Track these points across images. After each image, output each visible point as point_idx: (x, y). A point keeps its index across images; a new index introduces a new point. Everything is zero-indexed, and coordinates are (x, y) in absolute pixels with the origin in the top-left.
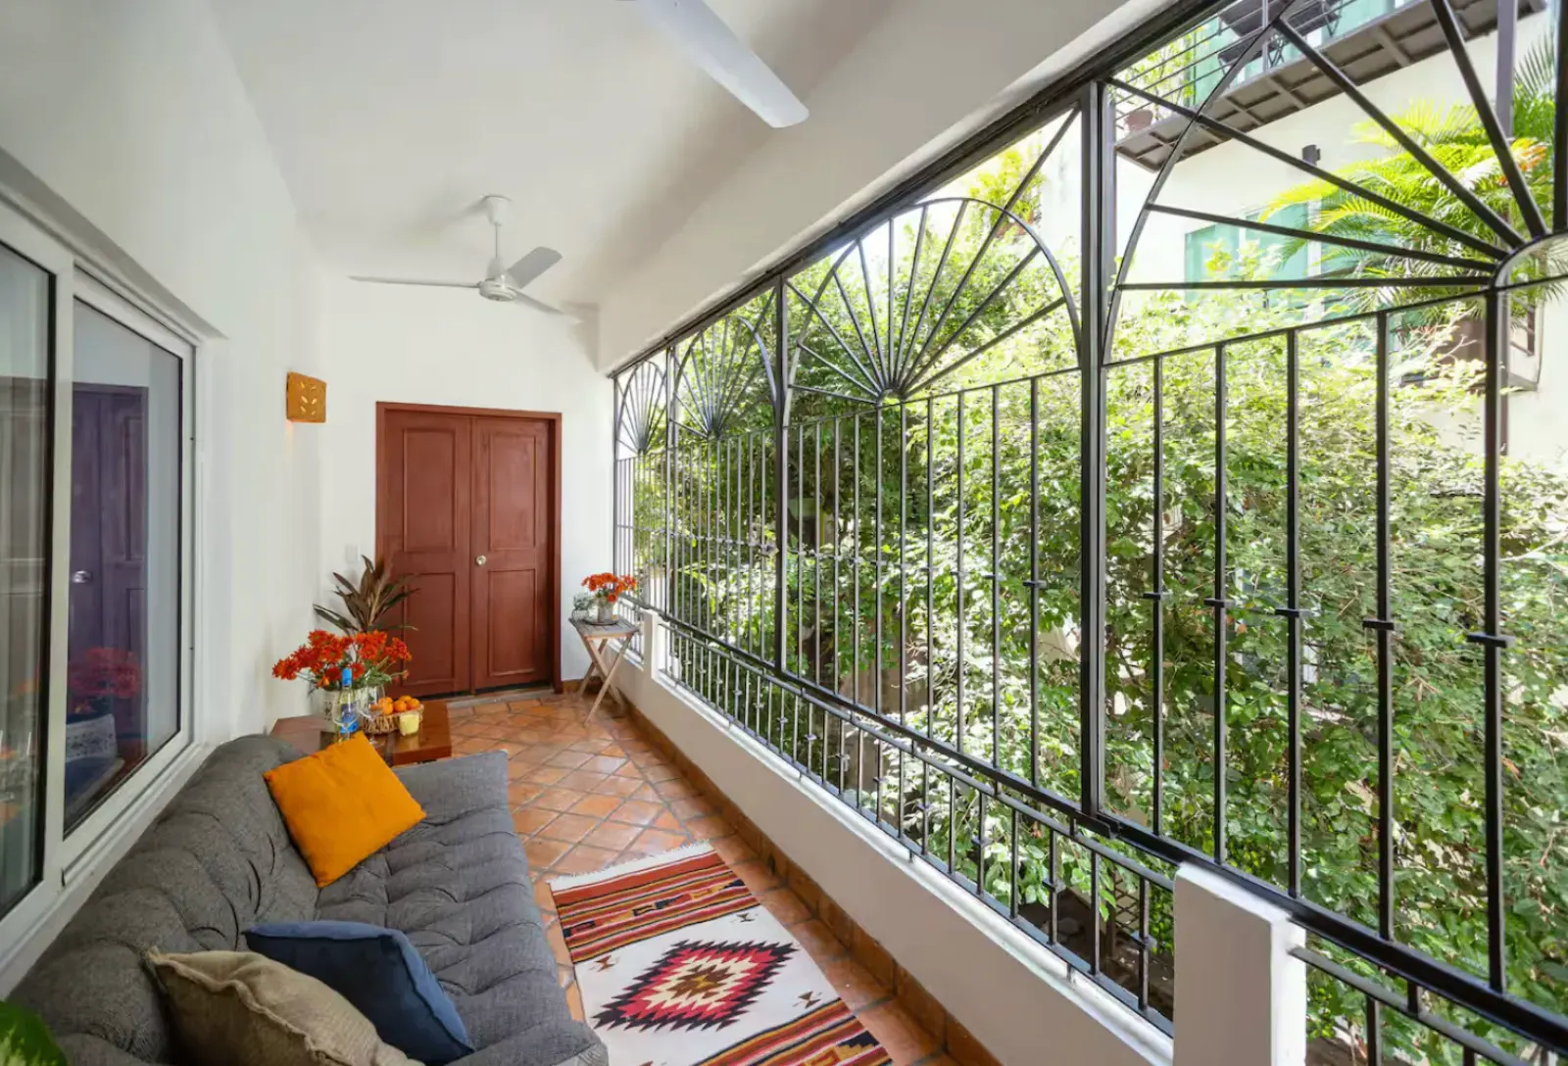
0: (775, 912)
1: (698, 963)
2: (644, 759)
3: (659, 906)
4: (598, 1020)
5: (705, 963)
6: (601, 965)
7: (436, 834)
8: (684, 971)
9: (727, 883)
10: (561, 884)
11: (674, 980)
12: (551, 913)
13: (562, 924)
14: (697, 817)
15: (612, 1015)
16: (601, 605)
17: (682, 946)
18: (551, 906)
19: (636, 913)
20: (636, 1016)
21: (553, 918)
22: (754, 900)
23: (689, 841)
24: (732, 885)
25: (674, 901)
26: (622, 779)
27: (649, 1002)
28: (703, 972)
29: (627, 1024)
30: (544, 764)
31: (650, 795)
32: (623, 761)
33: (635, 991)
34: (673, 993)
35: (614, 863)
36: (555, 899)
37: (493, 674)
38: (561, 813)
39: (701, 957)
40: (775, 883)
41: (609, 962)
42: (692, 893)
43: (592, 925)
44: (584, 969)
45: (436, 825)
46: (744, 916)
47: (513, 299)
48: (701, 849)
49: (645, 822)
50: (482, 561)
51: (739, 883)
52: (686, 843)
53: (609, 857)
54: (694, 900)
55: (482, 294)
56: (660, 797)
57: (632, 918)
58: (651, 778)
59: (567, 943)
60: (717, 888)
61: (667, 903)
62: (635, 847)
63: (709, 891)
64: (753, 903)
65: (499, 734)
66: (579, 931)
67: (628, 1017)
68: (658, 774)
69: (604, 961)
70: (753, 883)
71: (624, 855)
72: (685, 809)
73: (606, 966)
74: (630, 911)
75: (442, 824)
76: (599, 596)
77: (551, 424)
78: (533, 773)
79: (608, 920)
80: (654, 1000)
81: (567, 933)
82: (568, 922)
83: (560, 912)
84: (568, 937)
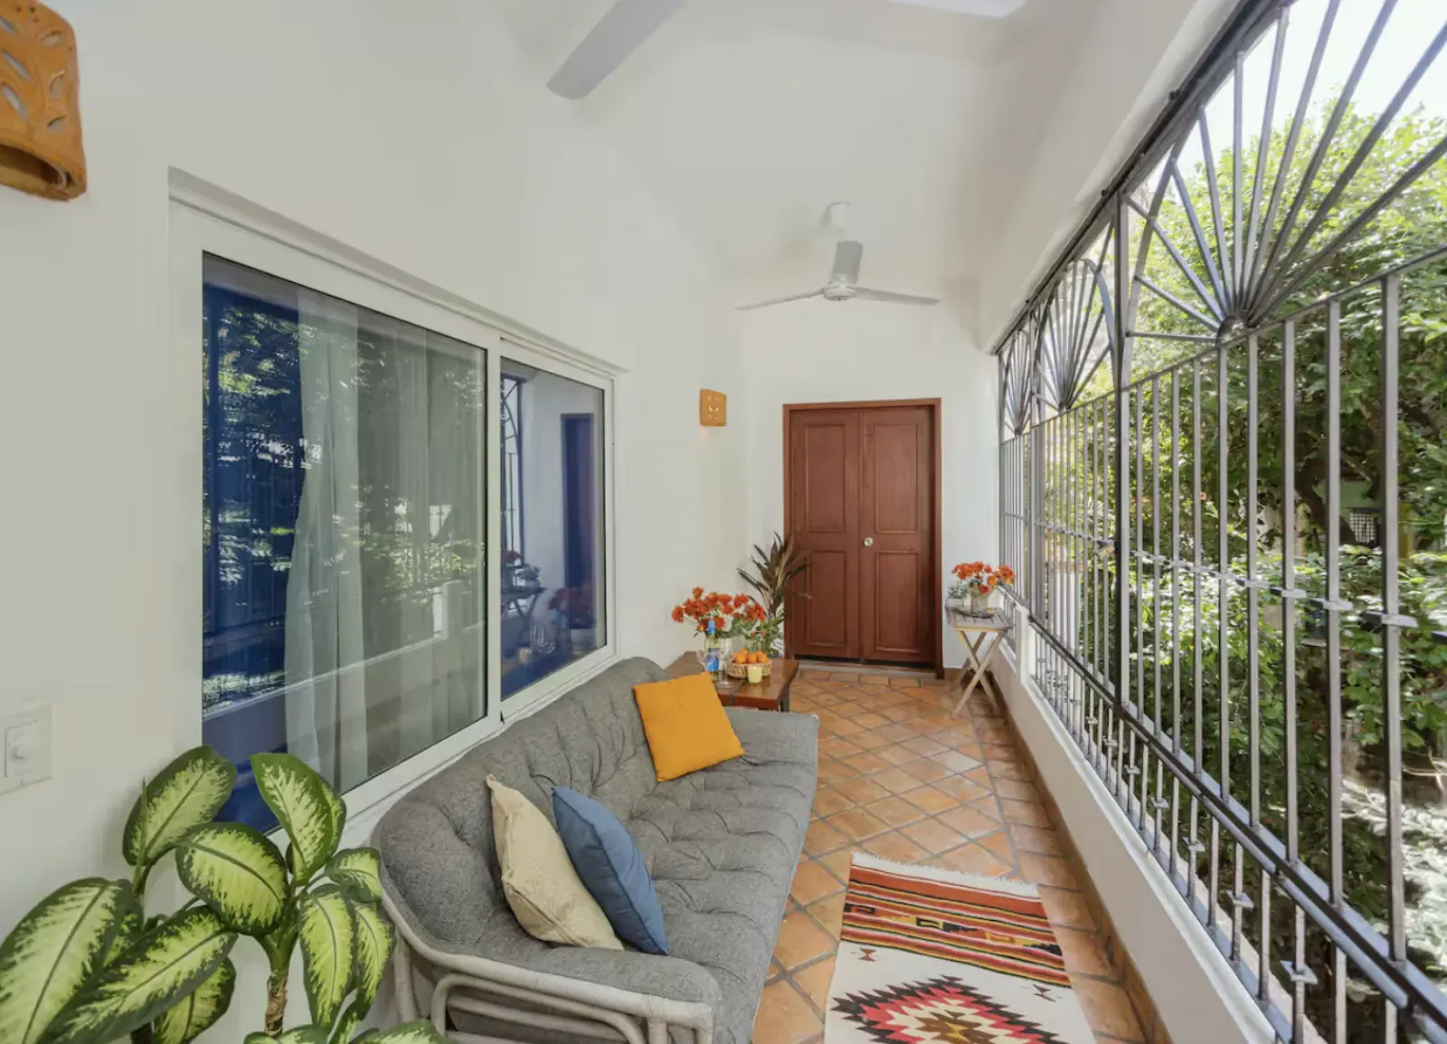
0: (1089, 1003)
1: (962, 1010)
2: (1000, 767)
3: (947, 927)
4: (837, 1004)
5: (969, 1015)
6: (864, 954)
7: (746, 771)
8: (942, 1008)
9: (1039, 942)
10: (863, 861)
11: (926, 1011)
12: (844, 885)
13: (847, 898)
14: (1033, 853)
15: (852, 1007)
16: (974, 595)
17: (952, 981)
18: (846, 877)
19: (919, 921)
20: (876, 1023)
21: (843, 888)
22: (1065, 978)
23: (1016, 874)
24: (1042, 947)
25: (966, 930)
26: (967, 782)
27: (891, 1018)
28: (962, 1023)
29: (861, 1025)
30: (897, 743)
31: (992, 808)
32: (979, 763)
33: (885, 998)
34: (921, 1024)
35: (920, 863)
36: (853, 872)
37: (878, 648)
38: (893, 794)
39: (967, 1005)
40: (1107, 972)
41: (871, 956)
42: (988, 932)
43: (873, 912)
44: (848, 951)
45: (751, 764)
46: (1043, 990)
47: (853, 296)
48: (1025, 890)
49: (973, 835)
50: (869, 542)
51: (1056, 950)
52: (1009, 876)
53: (918, 855)
54: (988, 941)
55: (826, 297)
56: (1003, 816)
57: (914, 926)
58: (1000, 792)
59: (845, 917)
60: (1022, 942)
61: (956, 929)
62: (949, 856)
63: (1012, 941)
64: (1063, 982)
65: (870, 704)
66: (859, 911)
67: (865, 1018)
68: (1011, 790)
69: (869, 952)
70: (1075, 958)
71: (935, 859)
72: (1026, 838)
73: (867, 958)
74: (913, 917)
75: (756, 765)
76: (971, 585)
77: (930, 409)
78: (886, 748)
79: (889, 915)
80: (897, 1019)
81: (848, 908)
82: (853, 899)
83: (850, 887)
84: (847, 914)
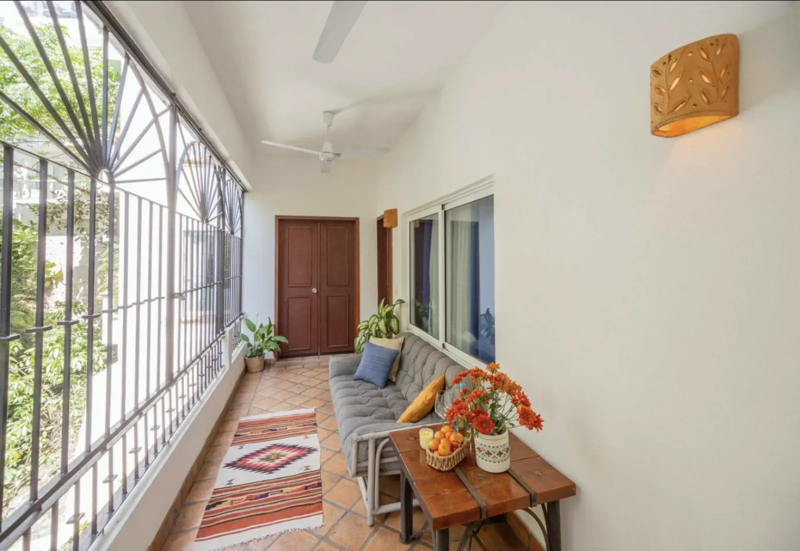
3: (266, 495)
4: (317, 450)
6: (309, 468)
12: (325, 500)
13: (321, 490)
18: (324, 504)
20: (303, 449)
25: (257, 498)
27: (296, 453)
33: (300, 457)
35: (282, 533)
36: (321, 509)
39: (267, 466)
41: (305, 469)
43: (306, 488)
44: (317, 467)
46: (229, 484)
57: (285, 488)
59: (320, 479)
61: (262, 496)
66: (314, 485)
67: (306, 450)
73: (307, 467)
81: (320, 485)
82: (319, 490)
83: (321, 497)
84: (320, 481)
